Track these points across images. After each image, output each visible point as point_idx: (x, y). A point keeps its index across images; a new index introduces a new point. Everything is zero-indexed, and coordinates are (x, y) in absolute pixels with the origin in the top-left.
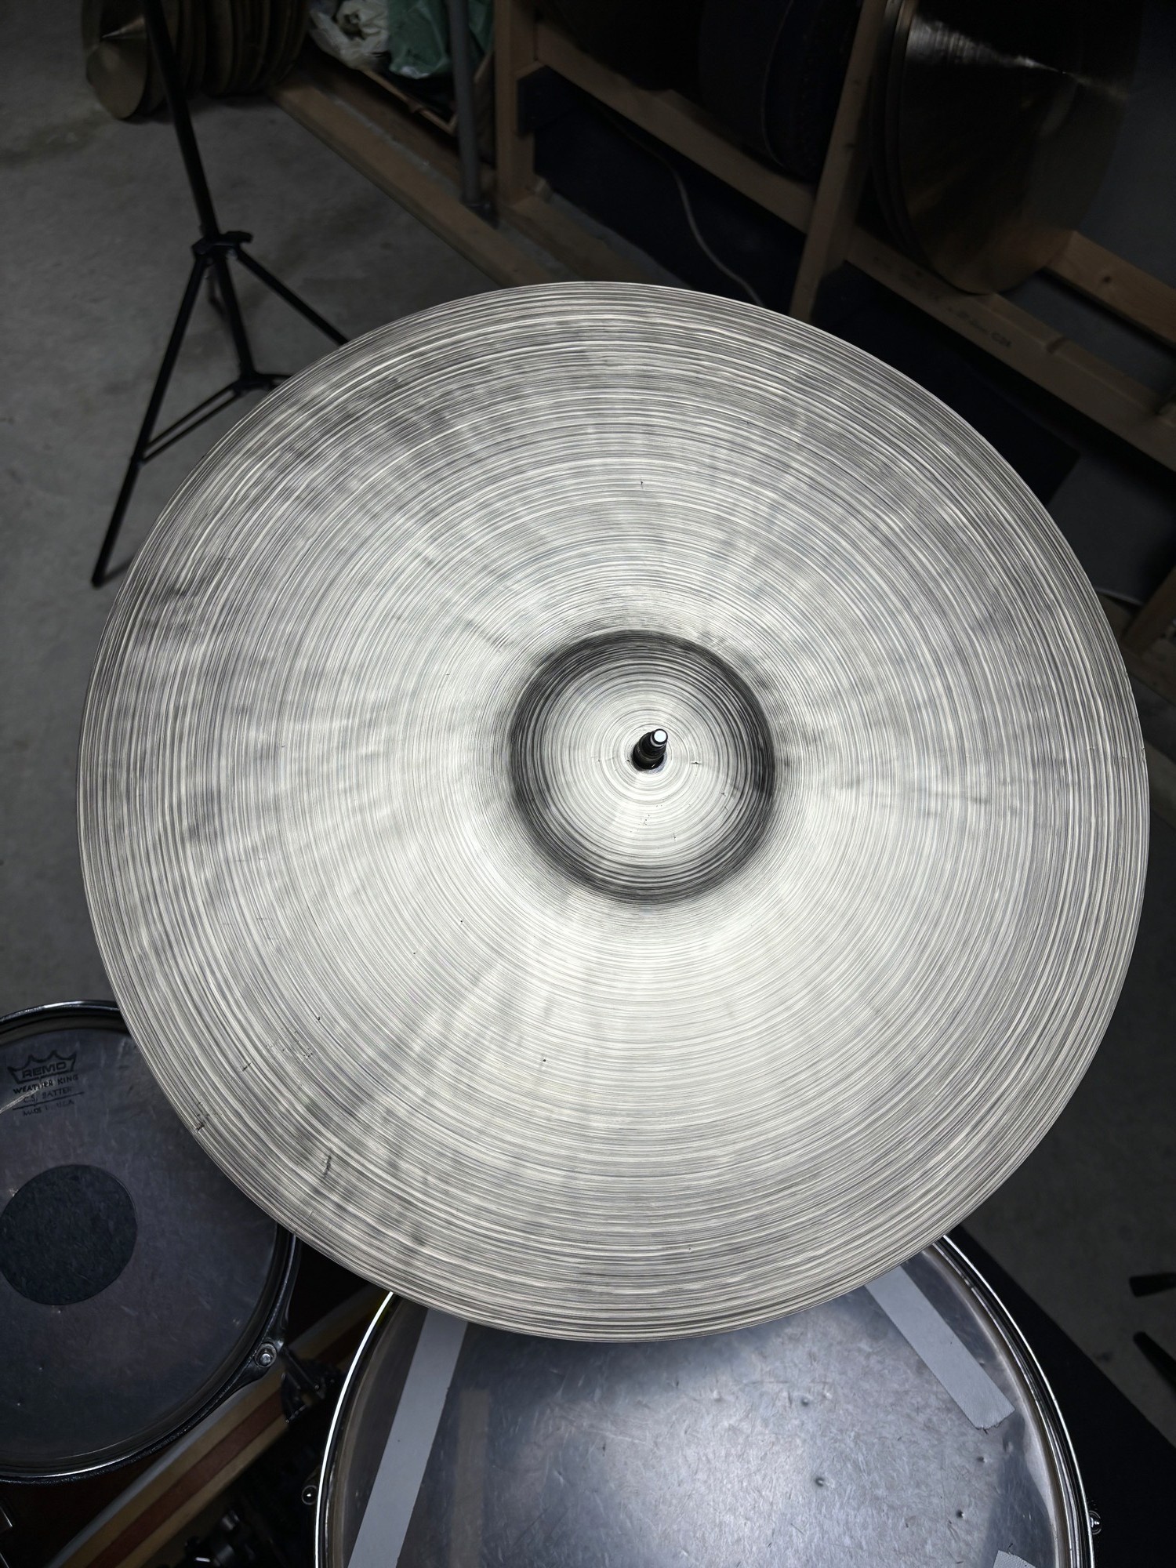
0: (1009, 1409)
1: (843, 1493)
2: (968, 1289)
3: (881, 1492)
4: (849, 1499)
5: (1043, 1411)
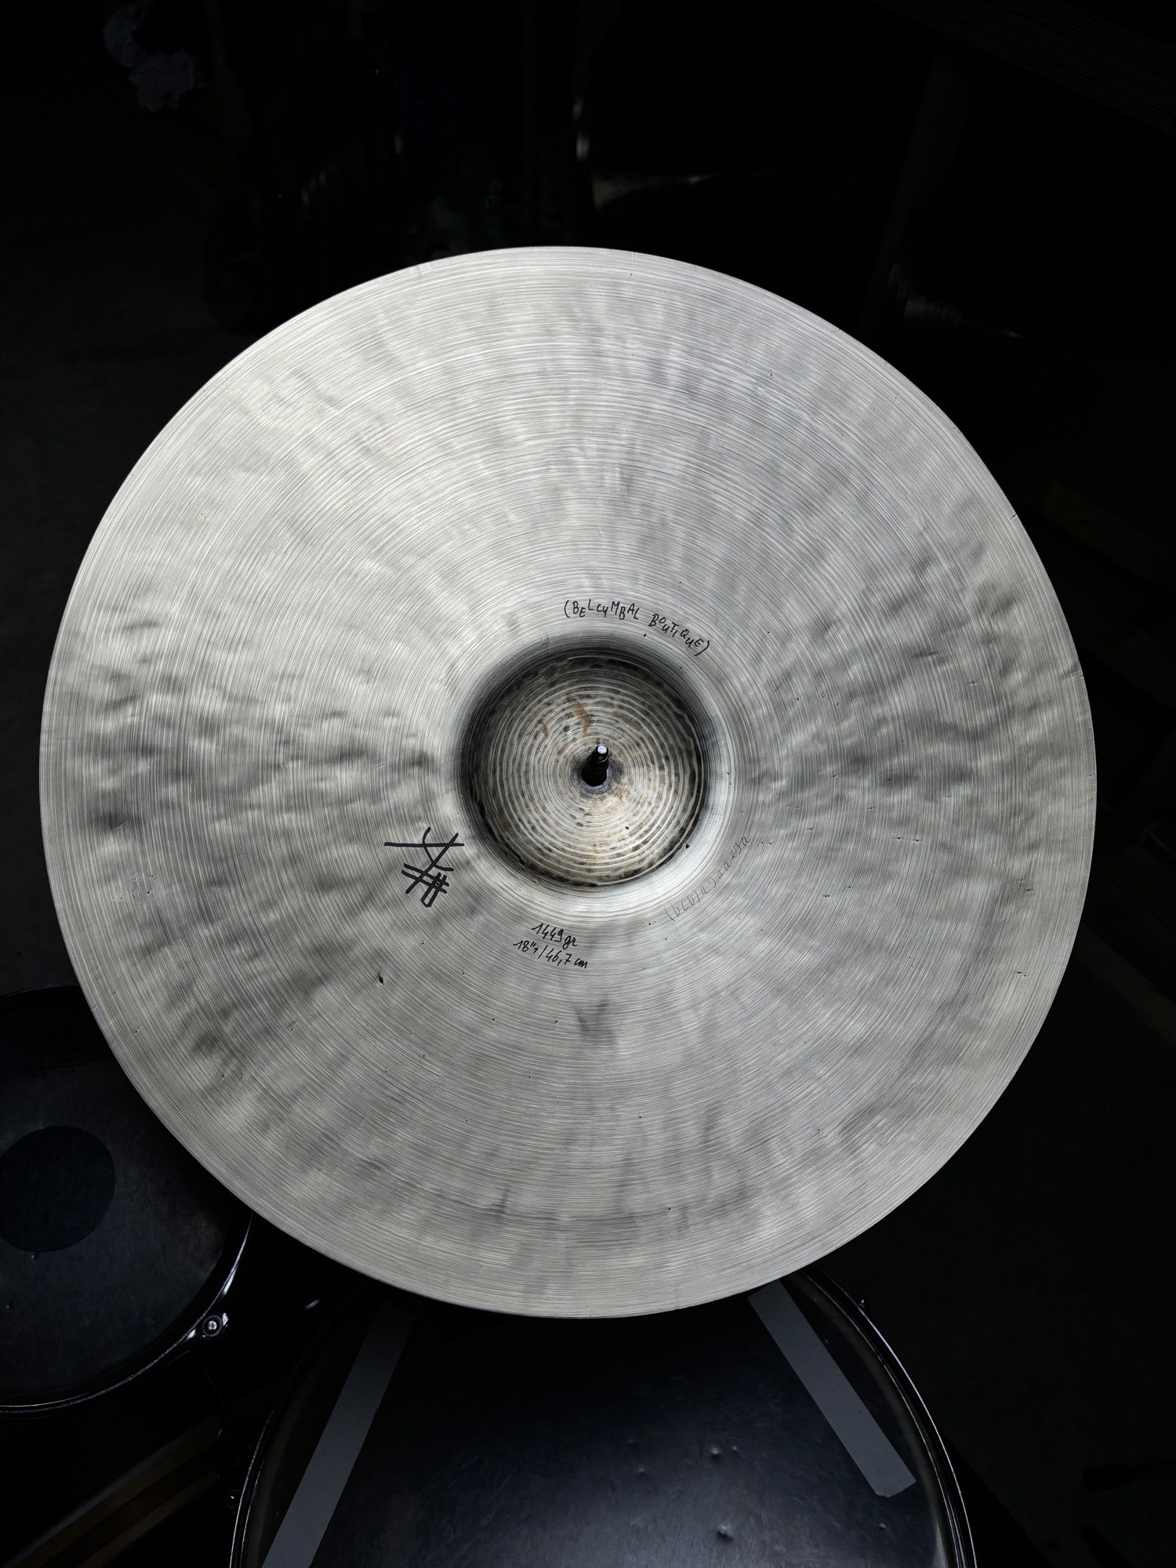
0: (911, 1480)
1: (744, 1546)
2: (881, 1365)
3: (778, 1548)
4: (749, 1552)
5: (944, 1490)
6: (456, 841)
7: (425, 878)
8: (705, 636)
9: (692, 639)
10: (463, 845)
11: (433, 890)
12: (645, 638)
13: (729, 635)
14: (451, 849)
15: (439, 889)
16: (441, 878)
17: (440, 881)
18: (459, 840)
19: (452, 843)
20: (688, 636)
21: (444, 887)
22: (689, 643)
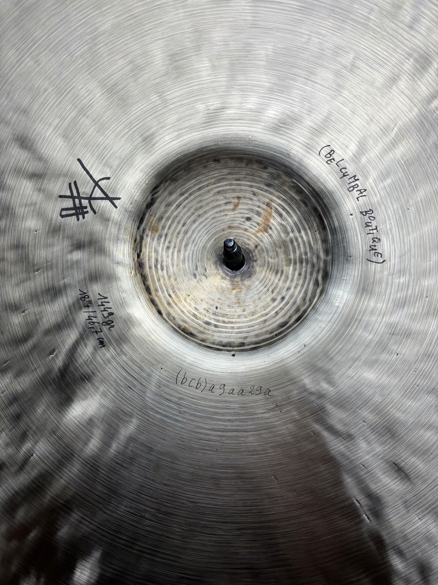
6: (115, 201)
7: (77, 201)
8: (386, 256)
9: (376, 248)
10: (116, 207)
11: (74, 212)
12: (351, 216)
13: (402, 272)
14: (108, 202)
15: (77, 214)
16: (85, 210)
17: (82, 211)
18: (116, 202)
19: (111, 200)
20: (376, 244)
21: (81, 217)
22: (372, 248)
